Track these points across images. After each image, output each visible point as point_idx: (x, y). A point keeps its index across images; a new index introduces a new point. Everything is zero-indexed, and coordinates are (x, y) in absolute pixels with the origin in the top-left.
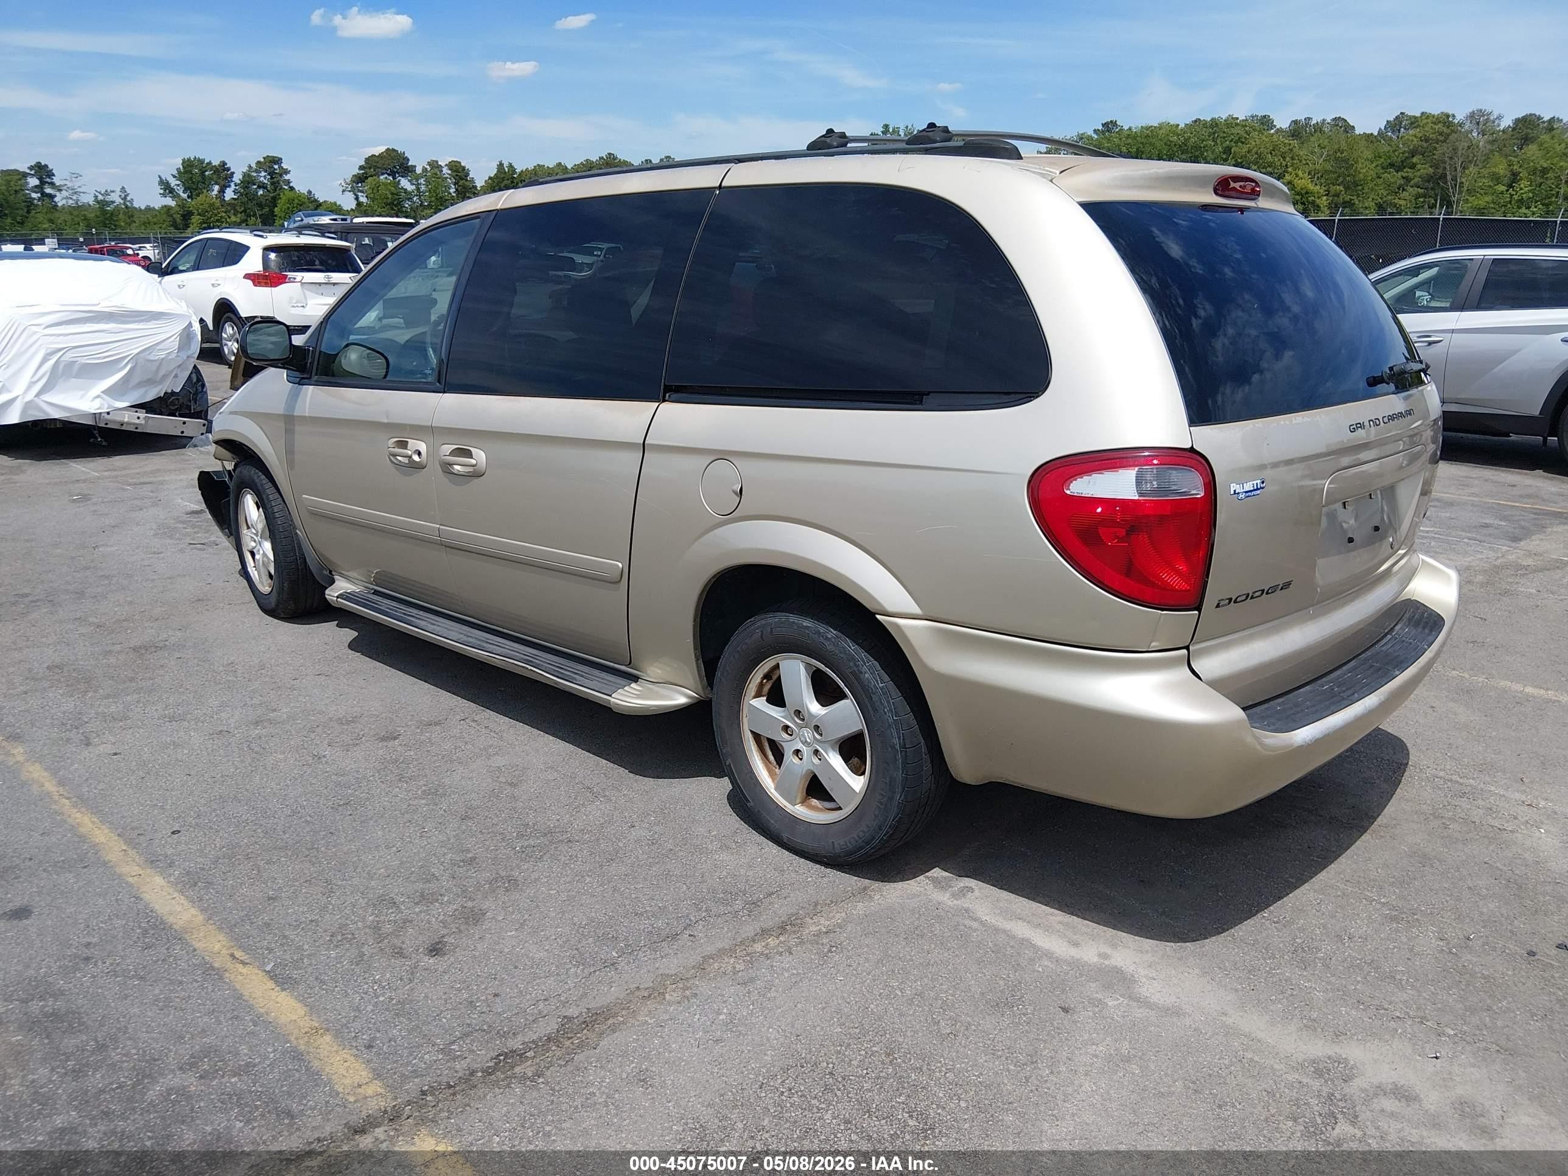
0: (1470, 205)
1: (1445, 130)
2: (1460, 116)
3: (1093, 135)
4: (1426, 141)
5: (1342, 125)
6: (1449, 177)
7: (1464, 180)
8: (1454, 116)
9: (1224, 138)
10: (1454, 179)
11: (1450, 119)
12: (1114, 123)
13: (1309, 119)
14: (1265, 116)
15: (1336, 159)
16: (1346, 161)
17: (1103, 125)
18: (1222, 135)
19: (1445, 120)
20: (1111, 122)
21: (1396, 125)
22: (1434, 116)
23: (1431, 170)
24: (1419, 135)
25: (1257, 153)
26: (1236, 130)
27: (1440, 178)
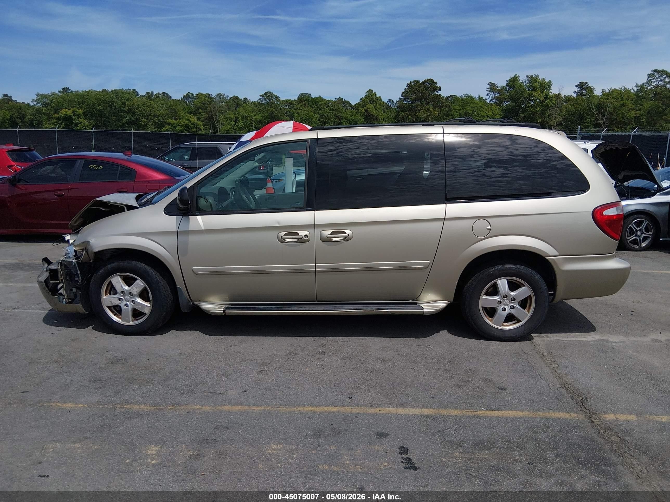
0: (223, 129)
1: (210, 100)
2: (214, 95)
3: (59, 93)
4: (204, 104)
5: (166, 96)
6: (214, 118)
7: (220, 119)
8: (212, 95)
9: (121, 98)
10: (216, 119)
11: (211, 96)
12: (68, 89)
13: (153, 92)
14: (134, 90)
15: (171, 109)
16: (174, 110)
17: (63, 89)
18: (120, 97)
19: (208, 96)
20: (66, 88)
21: (188, 96)
22: (204, 94)
23: (207, 116)
24: (200, 101)
25: (137, 105)
26: (126, 95)
27: (211, 118)
